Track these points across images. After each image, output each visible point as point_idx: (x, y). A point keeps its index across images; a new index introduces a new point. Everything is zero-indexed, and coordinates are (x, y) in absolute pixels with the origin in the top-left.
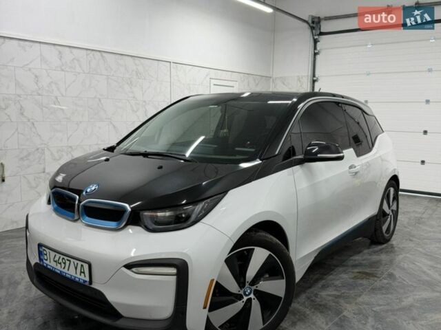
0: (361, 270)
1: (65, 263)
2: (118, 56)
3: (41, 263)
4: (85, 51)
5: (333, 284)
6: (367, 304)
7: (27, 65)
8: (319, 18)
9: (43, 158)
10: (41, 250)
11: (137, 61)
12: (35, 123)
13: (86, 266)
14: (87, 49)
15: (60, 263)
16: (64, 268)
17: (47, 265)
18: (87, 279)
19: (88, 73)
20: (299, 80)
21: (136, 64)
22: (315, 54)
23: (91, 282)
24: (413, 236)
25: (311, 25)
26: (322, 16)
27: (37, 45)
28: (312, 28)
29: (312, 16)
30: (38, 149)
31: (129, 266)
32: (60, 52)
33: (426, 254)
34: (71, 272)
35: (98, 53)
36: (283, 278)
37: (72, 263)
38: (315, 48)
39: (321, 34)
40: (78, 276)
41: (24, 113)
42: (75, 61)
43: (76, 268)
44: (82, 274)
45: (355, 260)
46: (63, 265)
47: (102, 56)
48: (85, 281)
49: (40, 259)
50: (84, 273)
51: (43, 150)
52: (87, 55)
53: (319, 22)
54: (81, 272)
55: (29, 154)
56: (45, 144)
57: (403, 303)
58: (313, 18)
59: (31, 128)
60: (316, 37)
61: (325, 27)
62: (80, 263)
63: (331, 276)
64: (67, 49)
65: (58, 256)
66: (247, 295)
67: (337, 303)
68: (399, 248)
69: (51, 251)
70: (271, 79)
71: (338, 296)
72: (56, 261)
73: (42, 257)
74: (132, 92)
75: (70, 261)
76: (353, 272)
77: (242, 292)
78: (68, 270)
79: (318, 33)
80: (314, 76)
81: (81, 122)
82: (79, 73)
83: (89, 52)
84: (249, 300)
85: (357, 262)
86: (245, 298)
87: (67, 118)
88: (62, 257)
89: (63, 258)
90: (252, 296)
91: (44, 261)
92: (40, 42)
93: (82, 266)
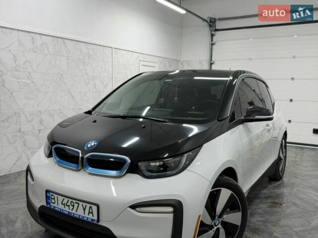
0: (272, 201)
1: (73, 206)
2: (74, 42)
3: (49, 206)
4: (51, 38)
5: (257, 212)
6: (288, 227)
7: (8, 47)
8: (215, 19)
9: (19, 120)
10: (48, 195)
11: (89, 46)
12: (13, 93)
13: (95, 208)
14: (53, 36)
15: (69, 206)
16: (72, 210)
17: (54, 207)
18: (95, 218)
19: (54, 55)
20: (200, 63)
21: (88, 49)
22: (212, 44)
23: (98, 220)
24: (296, 174)
25: (210, 23)
26: (217, 17)
27: (16, 32)
28: (210, 26)
29: (210, 17)
30: (15, 113)
31: (133, 207)
32: (33, 38)
33: (311, 187)
34: (79, 212)
35: (61, 39)
36: (240, 211)
37: (80, 206)
38: (212, 41)
39: (216, 30)
40: (86, 215)
41: (6, 85)
42: (44, 45)
43: (84, 210)
44: (91, 215)
45: (265, 193)
46: (71, 207)
47: (64, 42)
48: (93, 220)
49: (47, 203)
50: (92, 213)
51: (19, 114)
52: (53, 41)
53: (214, 22)
54: (89, 212)
55: (8, 118)
56: (21, 109)
57: (312, 225)
58: (211, 19)
59: (10, 97)
60: (213, 32)
61: (219, 25)
62: (88, 205)
63: (253, 206)
64: (38, 36)
65: (66, 200)
66: (216, 226)
67: (266, 226)
68: (291, 183)
69: (59, 196)
70: (180, 62)
71: (264, 221)
72: (64, 204)
73: (49, 201)
74: (85, 70)
75: (79, 204)
76: (267, 203)
77: (213, 224)
78: (76, 211)
79: (214, 29)
80: (211, 60)
81: (48, 92)
82: (47, 55)
83: (54, 38)
84: (218, 229)
85: (267, 195)
86: (215, 228)
87: (37, 89)
88: (70, 200)
89: (72, 202)
90: (220, 226)
91: (52, 204)
92: (18, 30)
93: (90, 207)
